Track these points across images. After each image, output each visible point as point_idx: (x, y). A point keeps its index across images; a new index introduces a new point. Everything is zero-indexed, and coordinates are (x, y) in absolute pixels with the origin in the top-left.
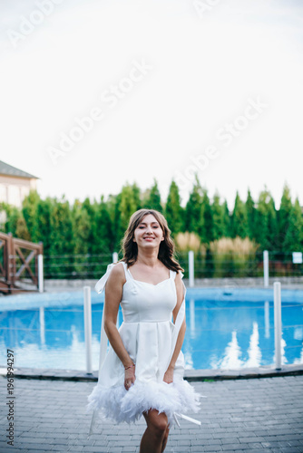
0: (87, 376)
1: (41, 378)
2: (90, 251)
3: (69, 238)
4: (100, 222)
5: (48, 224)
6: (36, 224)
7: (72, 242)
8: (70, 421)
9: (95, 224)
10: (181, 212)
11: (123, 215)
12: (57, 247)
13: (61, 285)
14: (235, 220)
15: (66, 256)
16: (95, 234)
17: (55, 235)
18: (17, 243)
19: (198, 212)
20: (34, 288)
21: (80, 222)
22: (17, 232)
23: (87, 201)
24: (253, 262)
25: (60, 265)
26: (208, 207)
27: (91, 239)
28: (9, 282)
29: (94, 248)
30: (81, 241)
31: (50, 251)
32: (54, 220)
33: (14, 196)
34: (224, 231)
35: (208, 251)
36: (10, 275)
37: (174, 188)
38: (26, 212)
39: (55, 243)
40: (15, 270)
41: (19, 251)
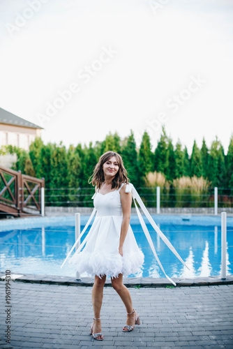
0: (76, 281)
1: (41, 282)
2: (81, 185)
3: (65, 175)
5: (49, 164)
6: (39, 163)
7: (67, 178)
8: (63, 316)
9: (85, 164)
10: (151, 156)
12: (56, 181)
13: (58, 210)
14: (193, 163)
15: (62, 189)
16: (85, 172)
17: (54, 172)
18: (25, 178)
19: (164, 156)
20: (38, 212)
21: (73, 163)
22: (25, 170)
23: (80, 146)
24: (206, 195)
25: (58, 196)
26: (172, 152)
27: (81, 176)
28: (18, 208)
30: (74, 178)
31: (50, 184)
32: (54, 162)
33: (24, 142)
34: (184, 172)
35: (171, 186)
36: (20, 202)
37: (146, 138)
38: (32, 154)
39: (54, 178)
40: (23, 199)
41: (26, 184)
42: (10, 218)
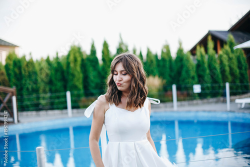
2: (51, 91)
3: (36, 82)
4: (57, 70)
5: (21, 73)
6: (12, 74)
7: (38, 85)
9: (53, 72)
11: (72, 65)
12: (28, 89)
13: (31, 115)
14: (148, 65)
15: (34, 95)
16: (53, 79)
17: (26, 81)
21: (43, 71)
27: (50, 82)
29: (53, 88)
30: (44, 84)
32: (25, 71)
37: (106, 45)
38: (7, 67)
39: (26, 86)
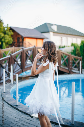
18: (73, 57)
20: (78, 72)
28: (70, 70)
36: (70, 67)
40: (72, 66)
41: (74, 59)
42: (66, 74)
